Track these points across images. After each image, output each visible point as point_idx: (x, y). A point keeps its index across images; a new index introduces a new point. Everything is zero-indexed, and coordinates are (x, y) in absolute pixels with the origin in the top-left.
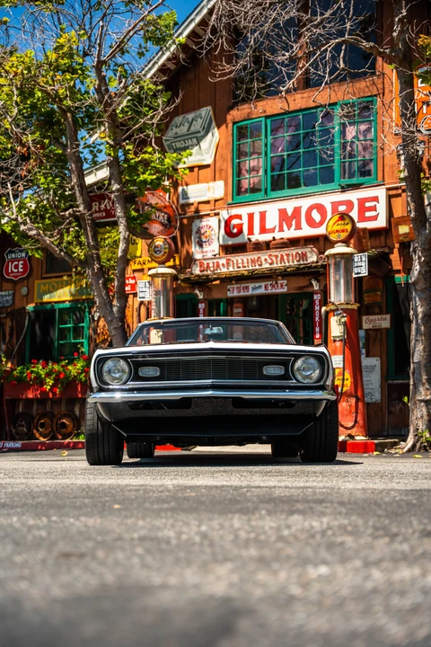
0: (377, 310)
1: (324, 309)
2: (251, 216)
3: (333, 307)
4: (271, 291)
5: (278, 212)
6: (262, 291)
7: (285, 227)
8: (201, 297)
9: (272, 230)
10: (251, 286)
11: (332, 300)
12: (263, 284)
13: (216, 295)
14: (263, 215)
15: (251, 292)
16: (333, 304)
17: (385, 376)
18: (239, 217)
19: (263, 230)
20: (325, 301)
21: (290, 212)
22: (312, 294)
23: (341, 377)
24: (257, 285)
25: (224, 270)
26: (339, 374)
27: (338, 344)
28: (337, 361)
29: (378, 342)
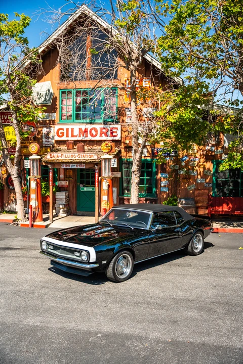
0: (116, 170)
1: (100, 178)
2: (67, 130)
3: (104, 178)
4: (78, 167)
5: (78, 129)
6: (75, 167)
7: (81, 136)
8: (50, 167)
9: (76, 136)
10: (71, 165)
11: (103, 175)
12: (76, 165)
13: (57, 167)
14: (72, 130)
15: (71, 167)
17: (118, 195)
18: (63, 129)
19: (72, 136)
20: (100, 175)
21: (83, 130)
22: (95, 170)
24: (73, 165)
25: (60, 158)
26: (106, 203)
27: (105, 192)
28: (105, 198)
29: (116, 182)
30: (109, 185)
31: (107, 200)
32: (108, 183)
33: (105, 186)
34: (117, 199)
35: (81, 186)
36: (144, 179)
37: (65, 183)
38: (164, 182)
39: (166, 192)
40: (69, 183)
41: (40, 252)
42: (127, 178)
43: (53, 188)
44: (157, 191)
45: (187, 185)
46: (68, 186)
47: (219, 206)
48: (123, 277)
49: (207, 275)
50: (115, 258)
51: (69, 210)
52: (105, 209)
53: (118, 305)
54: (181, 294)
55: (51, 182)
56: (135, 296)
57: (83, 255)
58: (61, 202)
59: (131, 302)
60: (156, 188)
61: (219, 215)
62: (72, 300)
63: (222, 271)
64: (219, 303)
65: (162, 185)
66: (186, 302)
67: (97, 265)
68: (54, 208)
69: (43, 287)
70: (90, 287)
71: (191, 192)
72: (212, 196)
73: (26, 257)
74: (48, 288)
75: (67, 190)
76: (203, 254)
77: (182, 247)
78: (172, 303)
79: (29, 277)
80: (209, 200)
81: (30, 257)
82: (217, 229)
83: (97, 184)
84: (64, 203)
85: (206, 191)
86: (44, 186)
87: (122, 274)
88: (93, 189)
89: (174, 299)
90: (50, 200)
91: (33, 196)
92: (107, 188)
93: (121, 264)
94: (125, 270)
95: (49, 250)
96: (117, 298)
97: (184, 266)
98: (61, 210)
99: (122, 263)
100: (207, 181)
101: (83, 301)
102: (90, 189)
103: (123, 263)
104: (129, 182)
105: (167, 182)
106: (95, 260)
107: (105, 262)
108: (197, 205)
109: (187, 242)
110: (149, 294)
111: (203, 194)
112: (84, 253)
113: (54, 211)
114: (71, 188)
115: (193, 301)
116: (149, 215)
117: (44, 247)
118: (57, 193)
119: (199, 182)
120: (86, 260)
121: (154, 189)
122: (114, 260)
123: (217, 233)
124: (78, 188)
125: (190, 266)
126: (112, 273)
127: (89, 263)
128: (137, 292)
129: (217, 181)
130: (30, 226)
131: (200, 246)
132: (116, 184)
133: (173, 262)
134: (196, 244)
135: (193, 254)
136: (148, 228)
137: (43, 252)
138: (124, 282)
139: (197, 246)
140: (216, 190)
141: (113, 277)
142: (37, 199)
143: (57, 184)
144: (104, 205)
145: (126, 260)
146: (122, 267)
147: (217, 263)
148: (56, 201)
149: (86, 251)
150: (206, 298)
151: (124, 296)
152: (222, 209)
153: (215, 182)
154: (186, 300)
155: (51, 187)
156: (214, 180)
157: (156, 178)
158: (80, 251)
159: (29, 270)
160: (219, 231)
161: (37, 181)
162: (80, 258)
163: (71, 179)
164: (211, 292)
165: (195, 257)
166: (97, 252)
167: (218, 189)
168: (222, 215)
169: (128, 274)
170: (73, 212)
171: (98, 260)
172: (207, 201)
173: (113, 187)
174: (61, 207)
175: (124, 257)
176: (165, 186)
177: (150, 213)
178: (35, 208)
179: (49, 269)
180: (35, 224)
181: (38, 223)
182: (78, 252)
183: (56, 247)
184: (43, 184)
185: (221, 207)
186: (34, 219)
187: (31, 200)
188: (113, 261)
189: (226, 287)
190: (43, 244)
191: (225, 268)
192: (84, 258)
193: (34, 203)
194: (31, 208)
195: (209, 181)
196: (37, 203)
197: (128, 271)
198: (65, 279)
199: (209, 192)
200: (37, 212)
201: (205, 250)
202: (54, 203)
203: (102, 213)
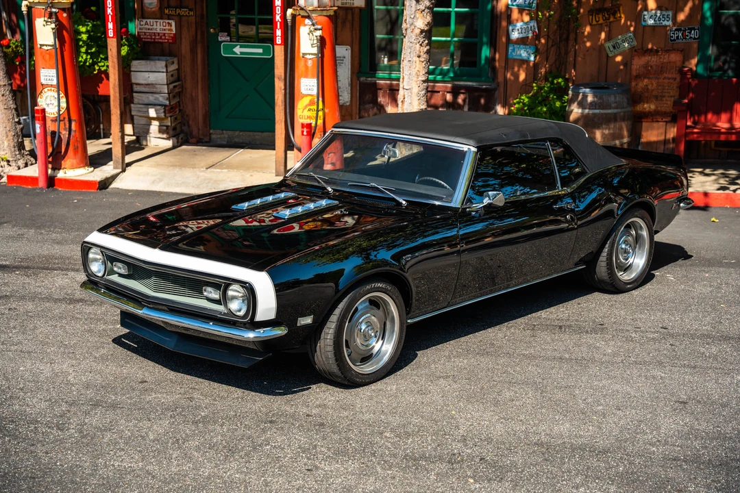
1: (290, 12)
3: (303, 13)
16: (302, 9)
17: (357, 72)
23: (315, 107)
26: (311, 103)
27: (310, 63)
28: (308, 86)
29: (348, 25)
30: (322, 40)
31: (315, 92)
32: (319, 33)
33: (307, 41)
34: (352, 85)
35: (223, 37)
36: (449, 14)
37: (163, 28)
38: (519, 25)
39: (527, 62)
40: (179, 27)
41: (84, 285)
42: (388, 11)
43: (119, 46)
44: (493, 59)
45: (603, 35)
46: (174, 37)
47: (718, 113)
48: (368, 368)
49: (660, 363)
50: (341, 306)
51: (182, 124)
52: (309, 126)
53: (353, 466)
54: (564, 428)
55: (110, 26)
56: (408, 435)
57: (234, 298)
58: (151, 98)
59: (395, 456)
60: (493, 45)
61: (718, 143)
62: (198, 449)
63: (714, 350)
64: (696, 460)
65: (515, 35)
66: (581, 458)
67: (280, 332)
68: (126, 117)
69: (96, 405)
70: (259, 404)
71: (619, 59)
72: (695, 75)
73: (34, 297)
74: (114, 406)
75: (171, 54)
76: (648, 286)
77: (577, 264)
78: (533, 459)
79: (46, 370)
80: (684, 88)
81: (49, 299)
82: (706, 194)
83: (279, 33)
84: (163, 99)
85: (675, 58)
86: (84, 37)
87: (367, 358)
88: (266, 51)
89: (540, 444)
90: (112, 87)
91: (48, 76)
92: (315, 50)
93: (363, 327)
94: (377, 346)
95: (115, 278)
96: (348, 439)
97: (580, 330)
98: (155, 126)
99: (366, 321)
100: (681, 17)
101: (232, 451)
102: (256, 51)
103: (369, 324)
104: (394, 24)
105: (534, 24)
106: (272, 315)
107: (308, 320)
108: (639, 108)
109: (593, 248)
110: (457, 427)
111: (662, 69)
112: (235, 290)
113: (129, 129)
114: (185, 47)
115: (605, 451)
116: (462, 154)
117: (96, 268)
118: (136, 65)
119: (651, 22)
120: (242, 313)
121: (486, 52)
122: (337, 311)
123: (705, 208)
124: (211, 47)
125: (599, 328)
126: (331, 355)
127: (254, 325)
128: (416, 420)
129: (716, 15)
130: (42, 183)
131: (639, 261)
132: (346, 34)
133: (543, 314)
134: (626, 252)
135: (614, 288)
136: (456, 201)
137: (92, 283)
138: (373, 387)
139: (631, 260)
140: (711, 51)
141: (334, 368)
142: (63, 86)
143: (133, 28)
144: (305, 113)
145: (380, 312)
146: (366, 337)
147: (696, 319)
148: (132, 91)
149: (243, 284)
150: (652, 445)
151: (372, 433)
152: (730, 120)
153: (710, 21)
154: (582, 448)
155: (112, 44)
156: (708, 14)
157: (493, 8)
158: (223, 284)
159: (44, 344)
160: (712, 202)
161: (58, 20)
162: (221, 308)
163: (184, 12)
164: (670, 424)
165: (620, 297)
166: (280, 288)
167: (719, 47)
168: (727, 143)
169: (386, 358)
170: (195, 132)
171: (285, 313)
172: (674, 92)
173: (337, 41)
174: (152, 113)
175: (374, 303)
176: (523, 41)
177: (465, 148)
178: (58, 119)
179: (117, 341)
180: (61, 174)
181: (71, 172)
182: (216, 286)
183: (138, 269)
184: (83, 29)
185: (724, 117)
186: (56, 158)
187: (39, 88)
188: (334, 318)
189: (724, 406)
190: (91, 256)
191: (727, 338)
192: (237, 306)
193: (50, 102)
194: (44, 119)
195: (690, 17)
196: (63, 100)
197: (386, 348)
198: (172, 375)
199: (686, 58)
200: (64, 134)
201: (657, 273)
202: (127, 101)
203: (299, 138)
